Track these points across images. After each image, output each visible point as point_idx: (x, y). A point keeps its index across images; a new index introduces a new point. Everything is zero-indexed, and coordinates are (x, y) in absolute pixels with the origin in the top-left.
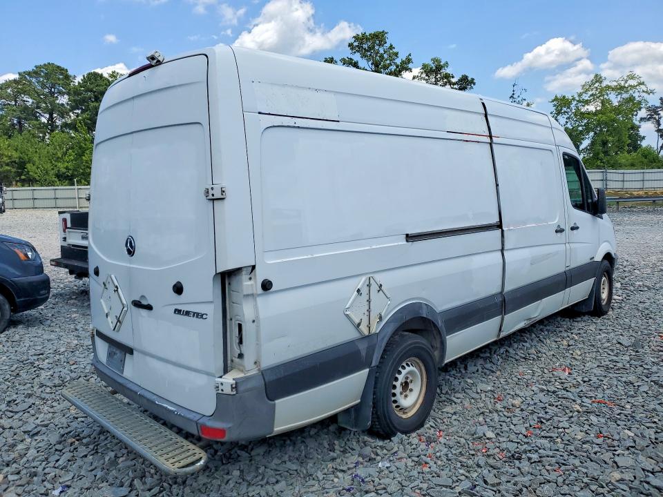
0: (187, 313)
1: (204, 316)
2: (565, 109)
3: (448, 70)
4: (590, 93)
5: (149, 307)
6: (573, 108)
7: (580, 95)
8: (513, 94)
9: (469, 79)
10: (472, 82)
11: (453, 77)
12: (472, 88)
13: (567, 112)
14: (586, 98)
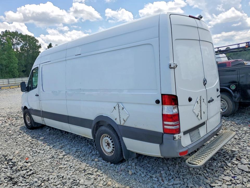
5: (213, 100)
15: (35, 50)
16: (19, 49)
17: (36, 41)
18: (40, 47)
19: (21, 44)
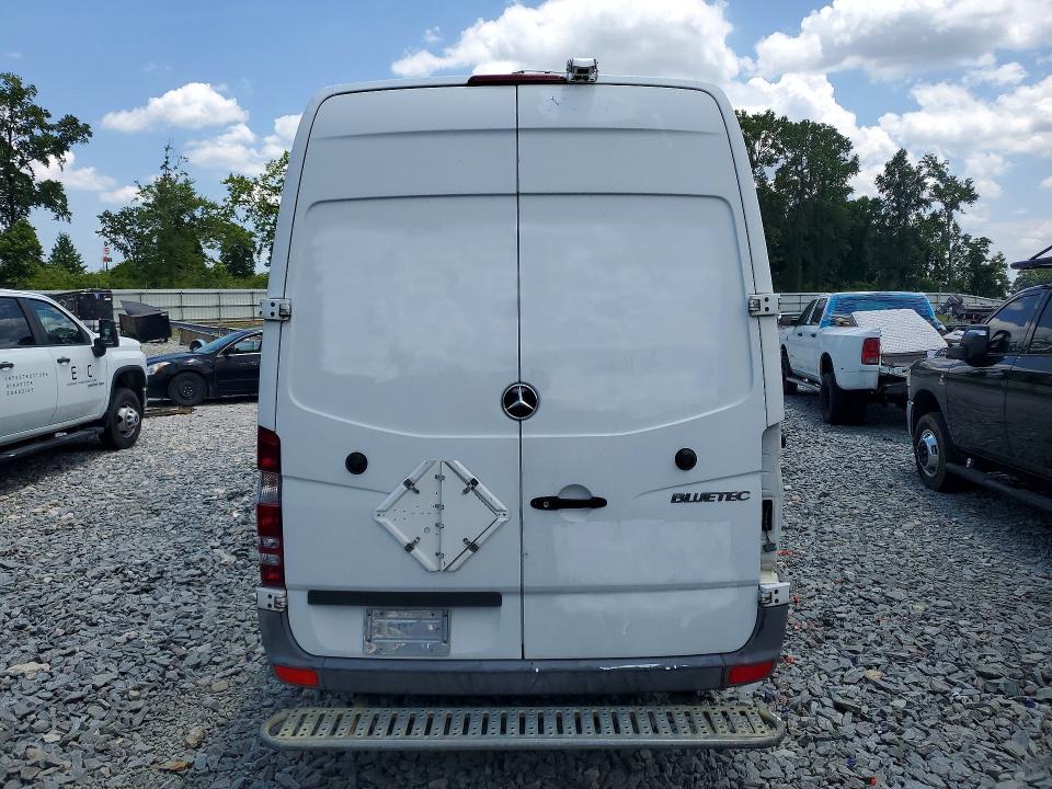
0: (706, 497)
1: (743, 496)
2: (244, 197)
3: (38, 101)
4: (278, 177)
5: (598, 503)
6: (257, 197)
7: (265, 178)
8: (166, 163)
9: (80, 124)
10: (86, 130)
11: (48, 116)
12: (86, 141)
13: (248, 202)
14: (274, 184)
15: (832, 181)
16: (770, 181)
17: (839, 147)
18: (853, 167)
19: (782, 162)
